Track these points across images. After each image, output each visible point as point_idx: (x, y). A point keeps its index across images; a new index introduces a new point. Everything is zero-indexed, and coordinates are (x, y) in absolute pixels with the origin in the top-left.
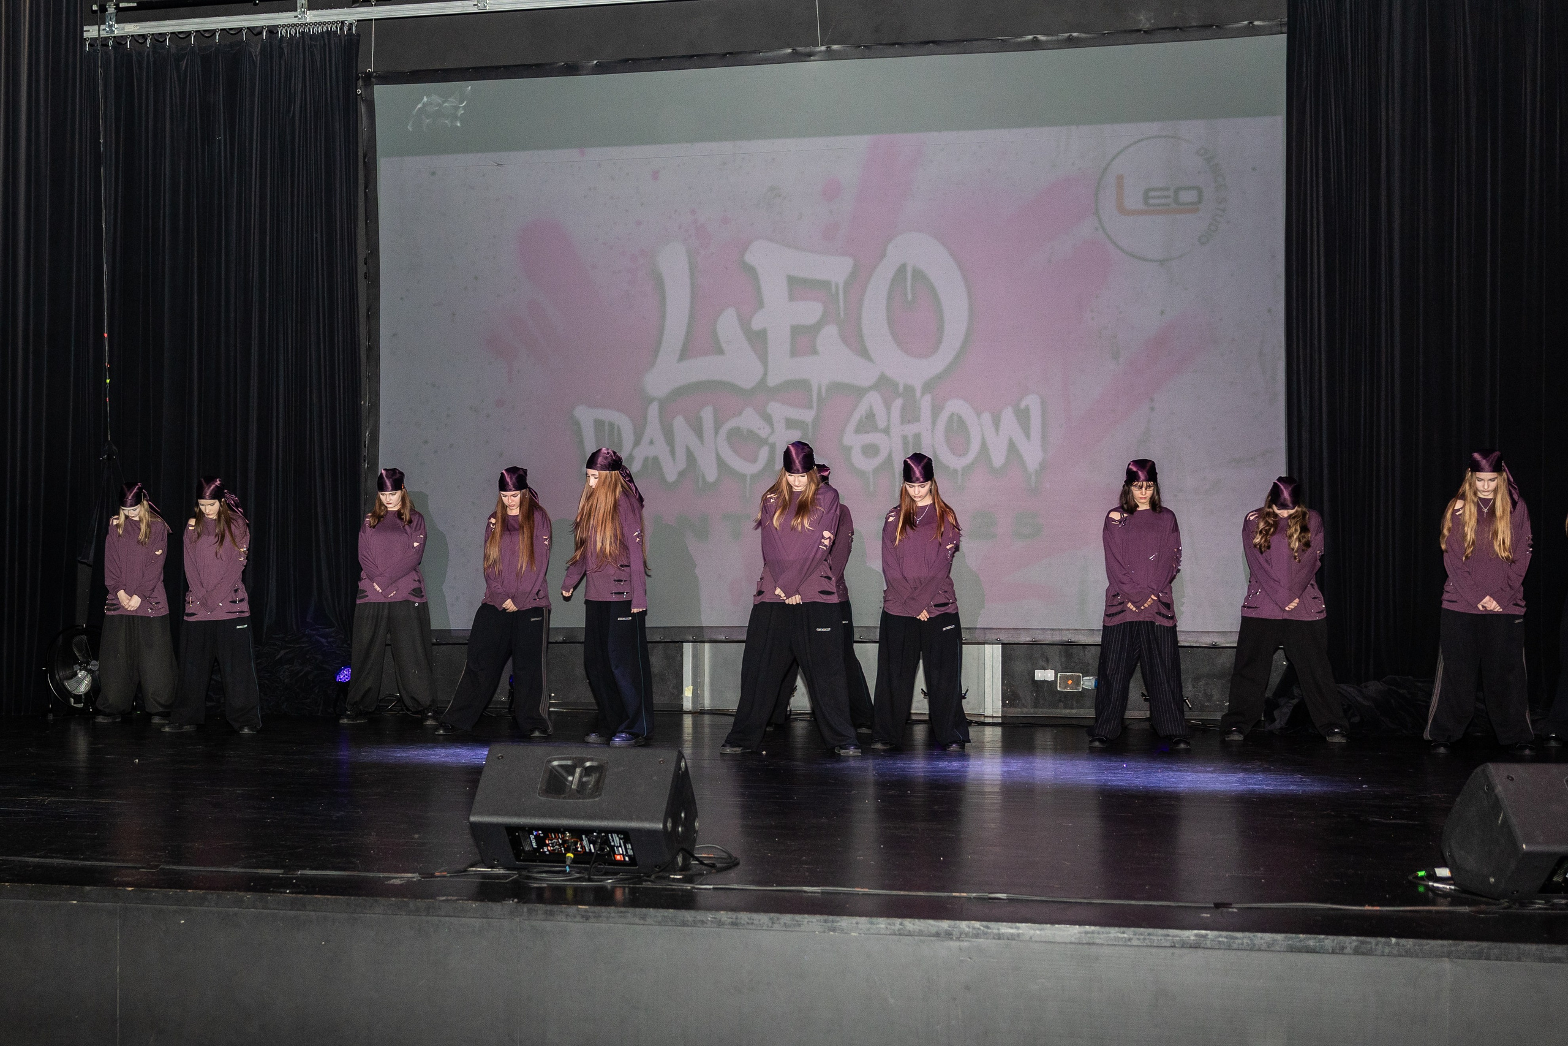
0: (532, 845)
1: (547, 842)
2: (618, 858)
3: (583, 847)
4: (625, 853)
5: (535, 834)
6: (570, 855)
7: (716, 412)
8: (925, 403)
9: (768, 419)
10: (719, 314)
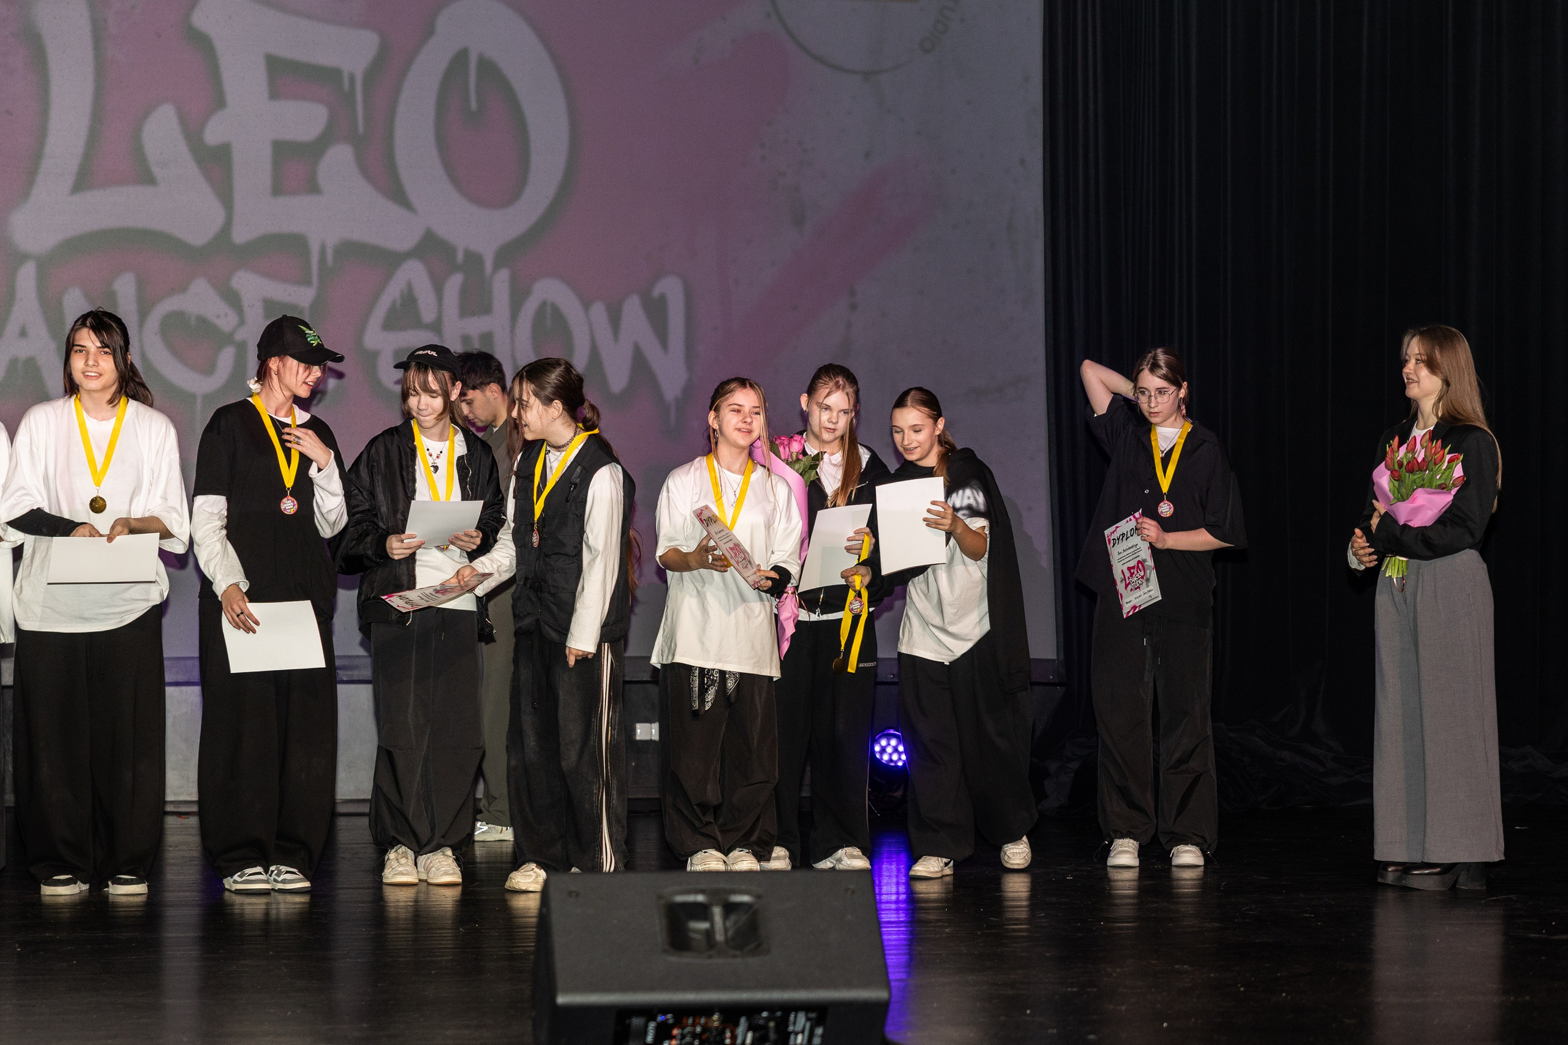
0: (646, 1038)
1: (675, 1033)
5: (659, 1019)
7: (141, 285)
8: (501, 284)
9: (233, 299)
10: (146, 114)
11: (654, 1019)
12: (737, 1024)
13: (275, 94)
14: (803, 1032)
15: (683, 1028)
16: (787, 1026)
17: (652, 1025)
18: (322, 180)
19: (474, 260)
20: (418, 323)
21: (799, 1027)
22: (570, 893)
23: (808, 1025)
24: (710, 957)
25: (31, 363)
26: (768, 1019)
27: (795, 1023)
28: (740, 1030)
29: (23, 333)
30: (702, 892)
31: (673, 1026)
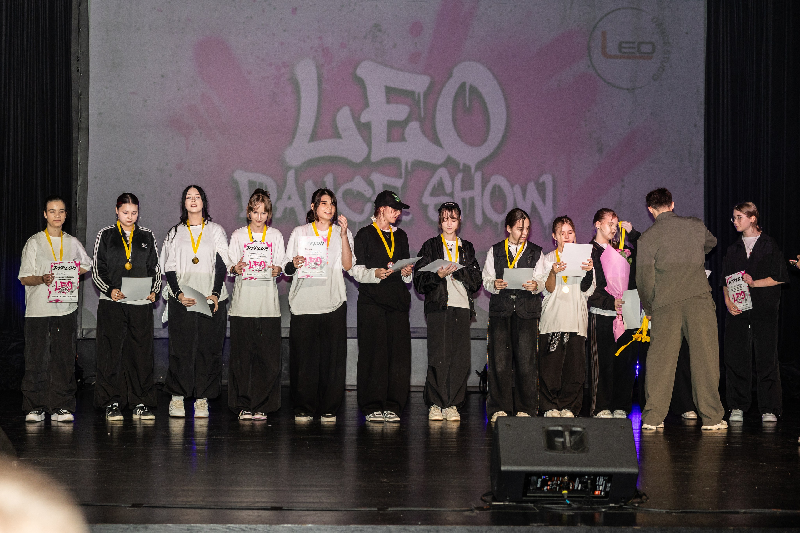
0: (537, 485)
1: (549, 483)
2: (597, 493)
3: (573, 486)
4: (603, 489)
5: (543, 478)
6: (565, 492)
7: (335, 178)
8: (478, 177)
9: (371, 184)
10: (338, 111)
11: (541, 478)
12: (575, 481)
13: (388, 101)
14: (602, 485)
15: (552, 482)
16: (596, 482)
17: (540, 480)
18: (406, 136)
19: (467, 168)
20: (445, 194)
21: (601, 483)
22: (507, 425)
23: (604, 482)
24: (564, 453)
25: (292, 211)
26: (588, 479)
27: (599, 482)
28: (576, 484)
29: (289, 198)
30: (561, 426)
31: (548, 481)
